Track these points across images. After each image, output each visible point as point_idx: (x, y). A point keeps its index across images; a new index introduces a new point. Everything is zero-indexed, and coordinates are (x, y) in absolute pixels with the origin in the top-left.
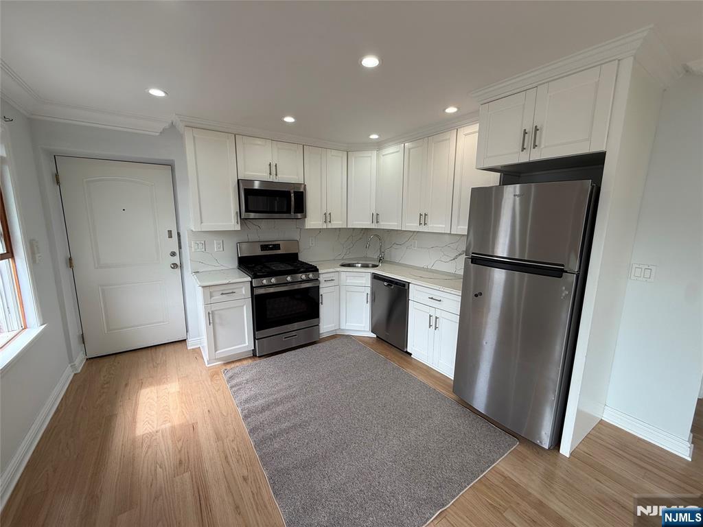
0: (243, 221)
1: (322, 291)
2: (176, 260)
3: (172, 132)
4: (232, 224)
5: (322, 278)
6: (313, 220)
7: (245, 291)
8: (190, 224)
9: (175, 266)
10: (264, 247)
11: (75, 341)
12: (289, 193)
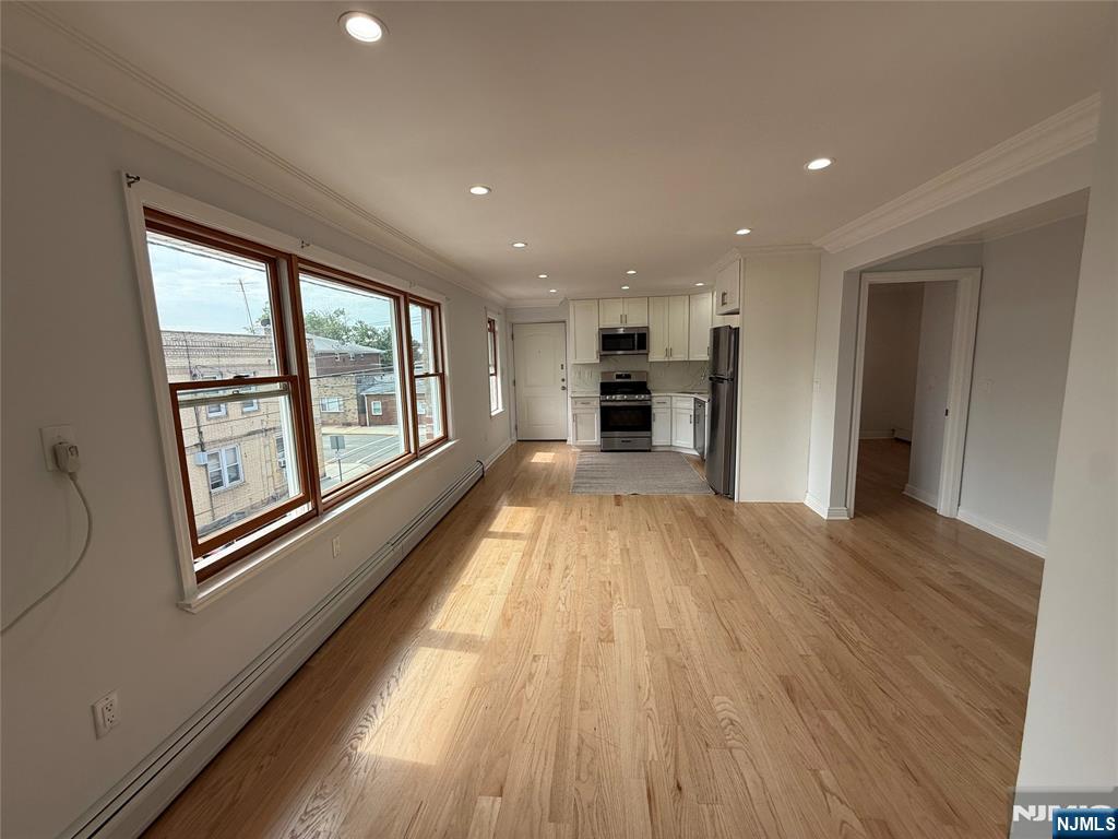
0: (602, 357)
1: (654, 411)
2: (564, 384)
3: (565, 302)
4: (595, 359)
5: (654, 400)
6: (656, 354)
7: (596, 404)
8: (571, 361)
9: (564, 388)
10: (618, 377)
11: (513, 430)
12: (633, 335)
